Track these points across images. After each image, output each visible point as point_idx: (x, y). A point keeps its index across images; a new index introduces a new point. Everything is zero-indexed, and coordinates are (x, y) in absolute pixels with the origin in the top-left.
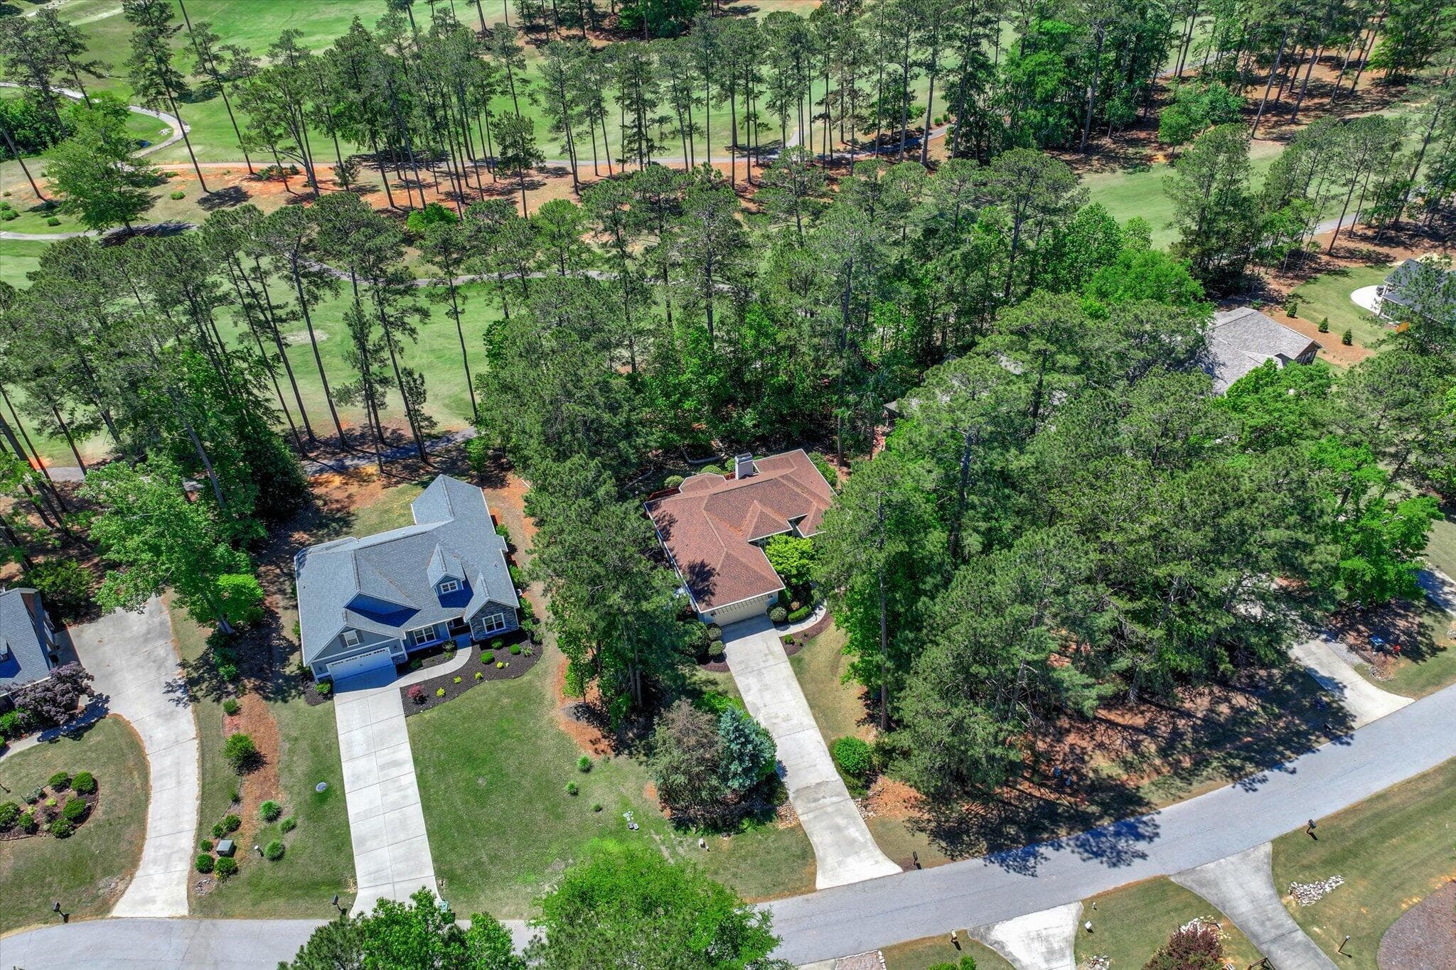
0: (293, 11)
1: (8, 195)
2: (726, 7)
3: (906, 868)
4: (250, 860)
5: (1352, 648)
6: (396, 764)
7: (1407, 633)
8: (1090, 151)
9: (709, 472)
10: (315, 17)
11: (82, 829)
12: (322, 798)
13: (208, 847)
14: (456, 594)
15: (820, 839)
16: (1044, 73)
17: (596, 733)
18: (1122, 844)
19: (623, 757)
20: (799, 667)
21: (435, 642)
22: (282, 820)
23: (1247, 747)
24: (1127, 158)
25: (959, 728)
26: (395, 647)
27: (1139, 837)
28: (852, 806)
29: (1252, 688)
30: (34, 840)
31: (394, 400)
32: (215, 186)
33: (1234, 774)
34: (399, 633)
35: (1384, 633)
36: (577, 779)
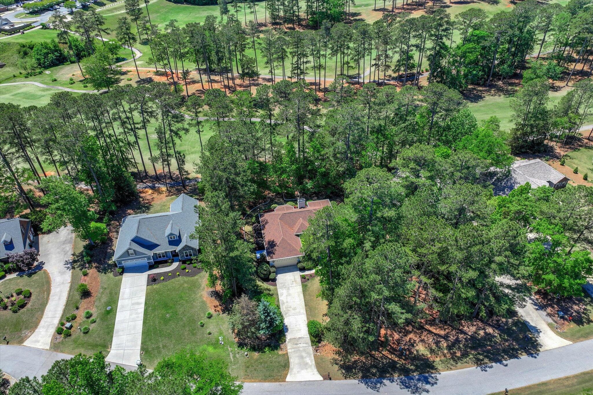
0: (190, 13)
1: (73, 75)
2: (352, 19)
3: (325, 379)
4: (76, 332)
5: (549, 315)
6: (138, 304)
7: (578, 312)
8: (491, 86)
9: (289, 204)
10: (197, 15)
11: (22, 310)
12: (108, 312)
13: (63, 324)
14: (175, 241)
15: (294, 361)
16: (471, 52)
17: (217, 303)
18: (420, 385)
19: (225, 315)
21: (165, 259)
22: (91, 319)
23: (488, 351)
24: (507, 91)
26: (149, 258)
27: (428, 383)
28: (311, 349)
29: (497, 326)
30: (5, 312)
32: (143, 77)
33: (478, 362)
34: (151, 253)
35: (566, 311)
36: (205, 320)
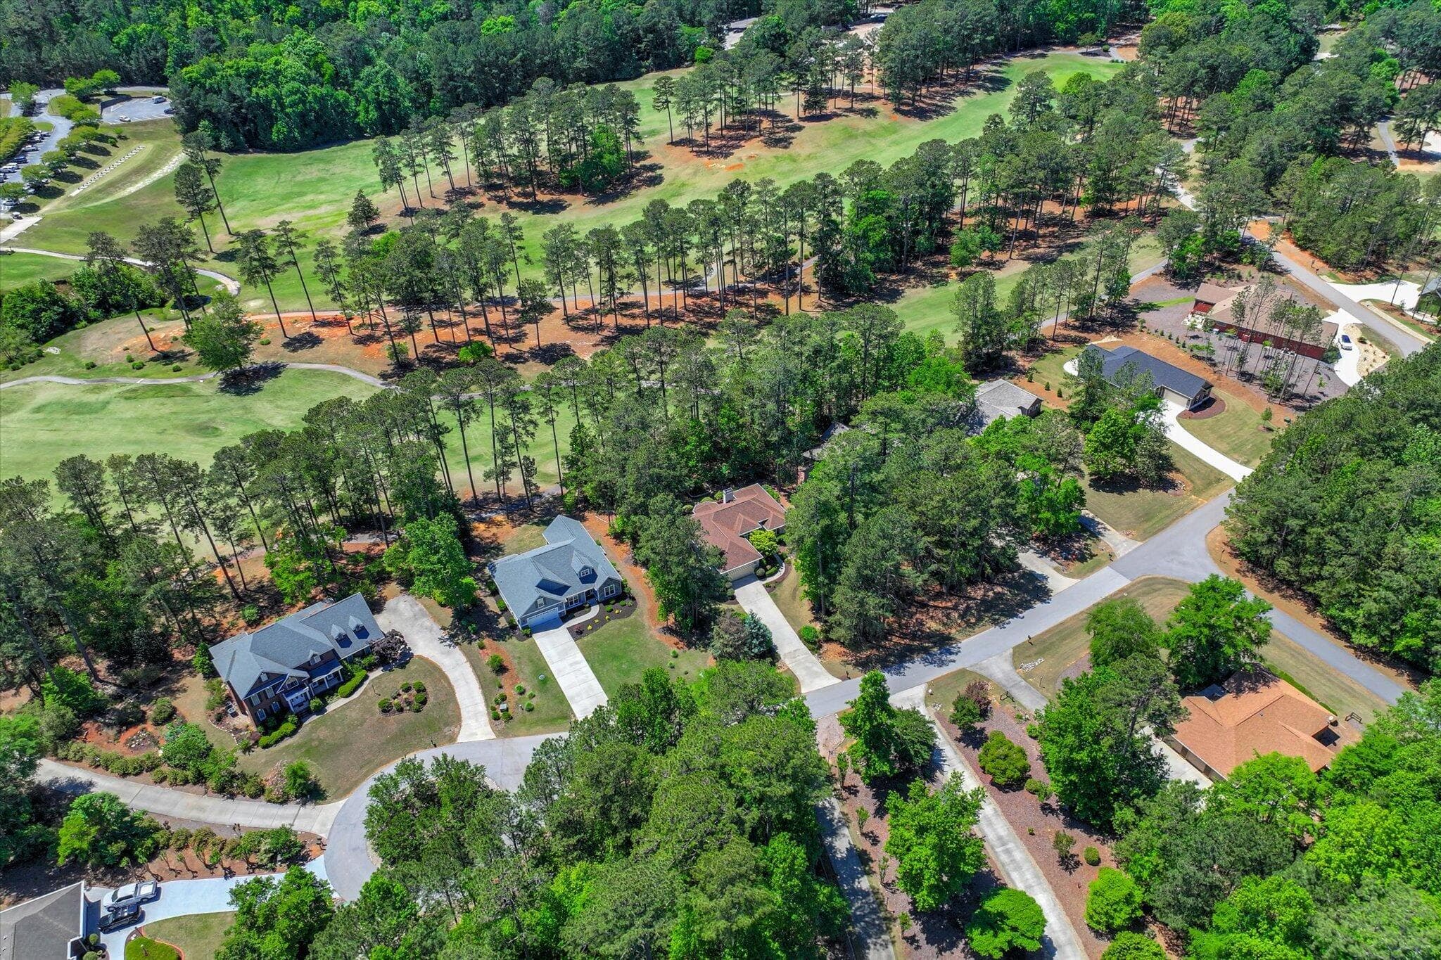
1: (126, 349)
2: (638, 165)
3: (843, 679)
4: (517, 714)
5: (1053, 559)
6: (576, 663)
7: (1080, 549)
8: (908, 272)
9: (706, 501)
11: (426, 707)
12: (544, 682)
13: (494, 709)
14: (589, 576)
15: (800, 673)
16: (874, 230)
17: (676, 640)
18: (944, 658)
19: (693, 650)
20: (776, 600)
21: (578, 604)
22: (527, 694)
23: (1002, 610)
24: (932, 277)
25: (862, 603)
26: (561, 608)
27: (951, 653)
28: (814, 658)
29: (1005, 583)
30: (403, 715)
31: (516, 476)
33: (995, 622)
34: (563, 599)
35: (1068, 551)
36: (673, 661)
